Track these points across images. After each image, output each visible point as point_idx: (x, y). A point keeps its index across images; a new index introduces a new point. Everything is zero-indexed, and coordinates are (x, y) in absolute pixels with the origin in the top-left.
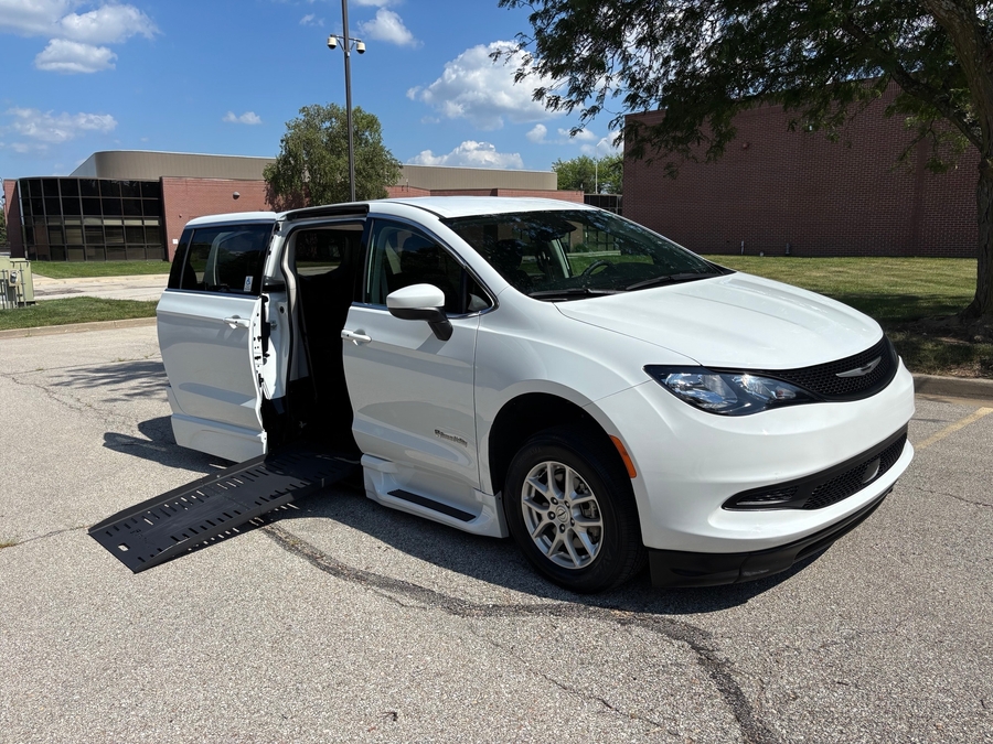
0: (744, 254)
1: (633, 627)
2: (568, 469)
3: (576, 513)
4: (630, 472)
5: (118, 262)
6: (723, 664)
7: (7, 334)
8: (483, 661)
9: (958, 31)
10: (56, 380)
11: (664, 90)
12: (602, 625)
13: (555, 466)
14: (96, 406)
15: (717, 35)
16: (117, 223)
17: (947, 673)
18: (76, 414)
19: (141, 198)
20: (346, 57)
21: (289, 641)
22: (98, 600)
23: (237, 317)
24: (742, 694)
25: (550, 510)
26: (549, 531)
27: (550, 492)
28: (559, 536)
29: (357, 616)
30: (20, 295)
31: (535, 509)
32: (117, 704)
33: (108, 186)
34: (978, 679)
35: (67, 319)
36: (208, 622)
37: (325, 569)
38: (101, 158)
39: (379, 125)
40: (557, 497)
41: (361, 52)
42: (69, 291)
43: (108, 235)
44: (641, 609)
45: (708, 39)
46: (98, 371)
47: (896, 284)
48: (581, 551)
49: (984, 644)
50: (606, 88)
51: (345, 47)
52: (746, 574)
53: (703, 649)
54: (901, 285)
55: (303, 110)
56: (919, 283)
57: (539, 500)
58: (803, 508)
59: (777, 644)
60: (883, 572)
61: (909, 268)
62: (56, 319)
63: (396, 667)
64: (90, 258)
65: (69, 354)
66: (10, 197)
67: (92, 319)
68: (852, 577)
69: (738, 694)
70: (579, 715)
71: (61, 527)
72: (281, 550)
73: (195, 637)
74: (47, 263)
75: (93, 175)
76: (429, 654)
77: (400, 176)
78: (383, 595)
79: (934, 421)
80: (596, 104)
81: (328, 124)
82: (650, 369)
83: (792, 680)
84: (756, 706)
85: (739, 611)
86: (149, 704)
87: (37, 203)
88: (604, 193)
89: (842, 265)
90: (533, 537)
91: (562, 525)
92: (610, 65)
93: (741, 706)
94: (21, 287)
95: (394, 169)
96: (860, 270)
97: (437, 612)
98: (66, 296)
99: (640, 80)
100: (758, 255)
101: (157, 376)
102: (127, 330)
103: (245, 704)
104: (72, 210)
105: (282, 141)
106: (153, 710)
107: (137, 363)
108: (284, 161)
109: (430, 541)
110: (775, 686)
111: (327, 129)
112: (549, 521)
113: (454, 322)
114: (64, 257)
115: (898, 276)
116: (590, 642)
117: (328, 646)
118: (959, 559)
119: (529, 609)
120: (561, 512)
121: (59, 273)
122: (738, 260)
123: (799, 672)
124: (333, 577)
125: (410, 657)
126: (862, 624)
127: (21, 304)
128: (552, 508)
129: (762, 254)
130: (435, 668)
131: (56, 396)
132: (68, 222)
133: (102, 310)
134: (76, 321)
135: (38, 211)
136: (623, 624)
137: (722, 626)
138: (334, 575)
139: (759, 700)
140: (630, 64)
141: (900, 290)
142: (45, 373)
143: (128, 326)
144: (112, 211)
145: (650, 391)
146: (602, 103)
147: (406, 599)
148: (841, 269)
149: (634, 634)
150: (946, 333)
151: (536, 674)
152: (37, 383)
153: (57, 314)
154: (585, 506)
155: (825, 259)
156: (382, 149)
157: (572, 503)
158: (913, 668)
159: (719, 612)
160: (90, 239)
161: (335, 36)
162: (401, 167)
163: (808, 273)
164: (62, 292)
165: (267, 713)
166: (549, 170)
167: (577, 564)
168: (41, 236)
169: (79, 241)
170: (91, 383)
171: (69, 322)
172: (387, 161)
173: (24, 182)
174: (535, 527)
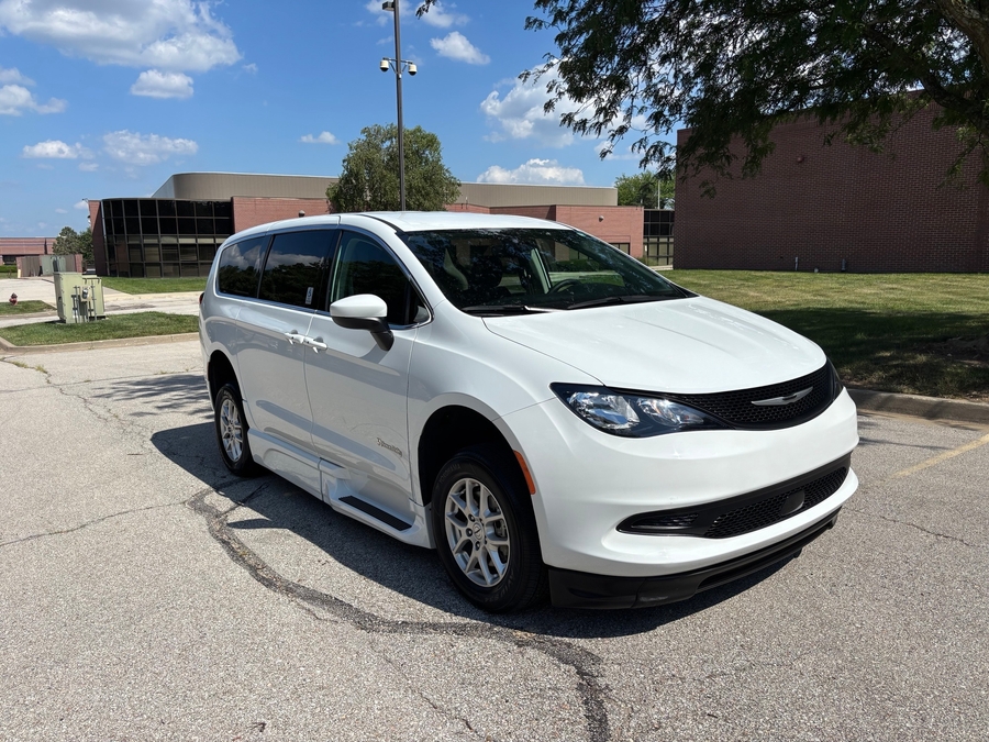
0: (798, 270)
1: (529, 649)
2: (482, 486)
3: (490, 531)
4: (531, 490)
5: (191, 279)
6: (601, 691)
7: (73, 347)
8: (368, 679)
9: (983, 40)
10: (98, 392)
11: (689, 108)
12: (499, 646)
13: (474, 483)
14: (122, 417)
15: (738, 51)
16: (191, 241)
17: (826, 711)
18: (100, 424)
19: (214, 218)
20: (398, 78)
21: (198, 649)
22: (45, 602)
23: (296, 333)
24: (606, 721)
25: (468, 526)
26: (467, 547)
27: (468, 510)
28: (475, 553)
29: (270, 627)
30: (91, 310)
31: (458, 527)
32: (21, 701)
33: (185, 207)
34: (856, 720)
35: (128, 333)
36: (133, 627)
37: (261, 580)
38: (179, 180)
39: (439, 144)
40: (473, 513)
41: (413, 73)
42: (142, 307)
43: (183, 252)
44: (544, 629)
45: (730, 54)
46: (138, 383)
47: (950, 302)
48: (493, 570)
49: (880, 683)
50: (632, 106)
51: (397, 70)
52: (643, 599)
53: (587, 674)
54: (956, 302)
55: (363, 132)
56: (976, 301)
57: (460, 517)
58: (706, 536)
59: (664, 672)
60: (806, 603)
61: (968, 284)
62: (119, 333)
63: (285, 678)
64: (166, 275)
65: (120, 367)
66: (94, 217)
67: (150, 333)
68: (771, 607)
69: (603, 721)
70: (437, 735)
71: (41, 532)
72: (228, 559)
73: (117, 641)
74: (127, 279)
75: (171, 196)
76: (322, 667)
77: (458, 193)
78: (303, 608)
79: (931, 448)
80: (624, 124)
81: (388, 143)
82: (556, 387)
83: (662, 709)
84: (615, 734)
85: (642, 638)
86: (49, 702)
87: (119, 223)
88: (667, 208)
89: (897, 282)
90: (454, 553)
91: (478, 542)
92: (635, 83)
93: (600, 734)
94: (92, 302)
95: (453, 186)
96: (915, 287)
97: (347, 626)
98: (136, 311)
99: (666, 97)
100: (812, 271)
101: (192, 389)
102: (181, 344)
103: (133, 707)
104: (150, 229)
105: (344, 161)
106: (50, 709)
107: (176, 377)
108: (346, 180)
109: (369, 557)
110: (643, 715)
111: (388, 148)
112: (467, 537)
113: (396, 333)
114: (142, 274)
115: (953, 293)
116: (480, 662)
117: (231, 655)
118: (893, 594)
119: (435, 627)
120: (476, 529)
121: (136, 289)
122: (789, 277)
123: (674, 702)
124: (264, 588)
125: (302, 669)
126: (760, 655)
127: (92, 318)
128: (470, 525)
129: (816, 270)
130: (319, 682)
131: (91, 407)
132: (146, 241)
133: (162, 324)
134: (137, 335)
135: (119, 230)
136: (520, 646)
137: (617, 652)
138: (267, 586)
139: (621, 728)
140: (654, 81)
141: (952, 309)
142: (91, 385)
143: (184, 339)
144: (187, 229)
145: (554, 409)
146: (629, 122)
147: (323, 613)
148: (894, 286)
149: (527, 656)
150: (971, 354)
151: (413, 692)
152: (81, 393)
153: (121, 328)
154: (497, 524)
155: (881, 275)
156: (441, 168)
157: (485, 521)
158: (793, 704)
159: (619, 638)
160: (166, 257)
161: (387, 59)
162: (459, 185)
163: (858, 290)
164: (136, 307)
165: (149, 717)
166: (613, 186)
167: (489, 581)
168: (122, 254)
169: (156, 259)
170: (130, 395)
171: (130, 336)
172: (446, 179)
173: (106, 202)
174: (456, 542)
